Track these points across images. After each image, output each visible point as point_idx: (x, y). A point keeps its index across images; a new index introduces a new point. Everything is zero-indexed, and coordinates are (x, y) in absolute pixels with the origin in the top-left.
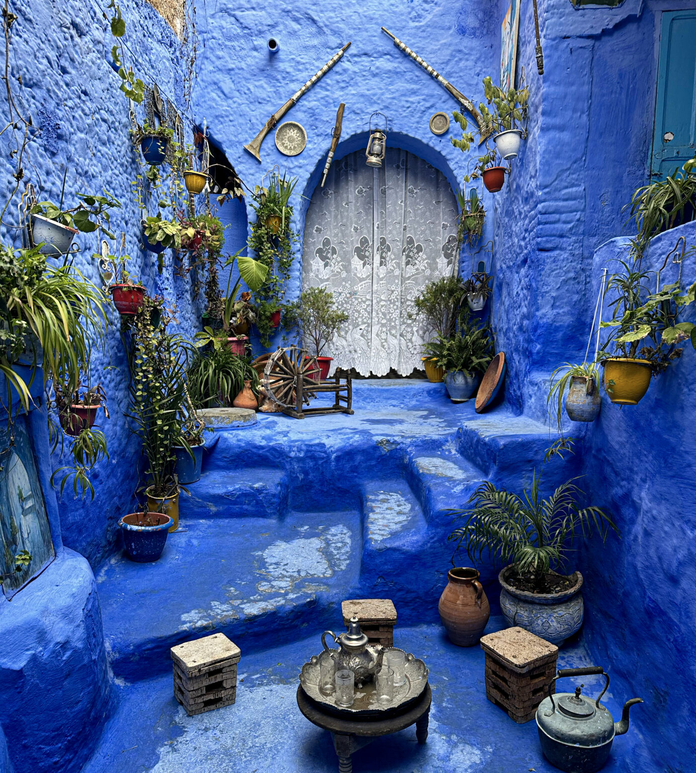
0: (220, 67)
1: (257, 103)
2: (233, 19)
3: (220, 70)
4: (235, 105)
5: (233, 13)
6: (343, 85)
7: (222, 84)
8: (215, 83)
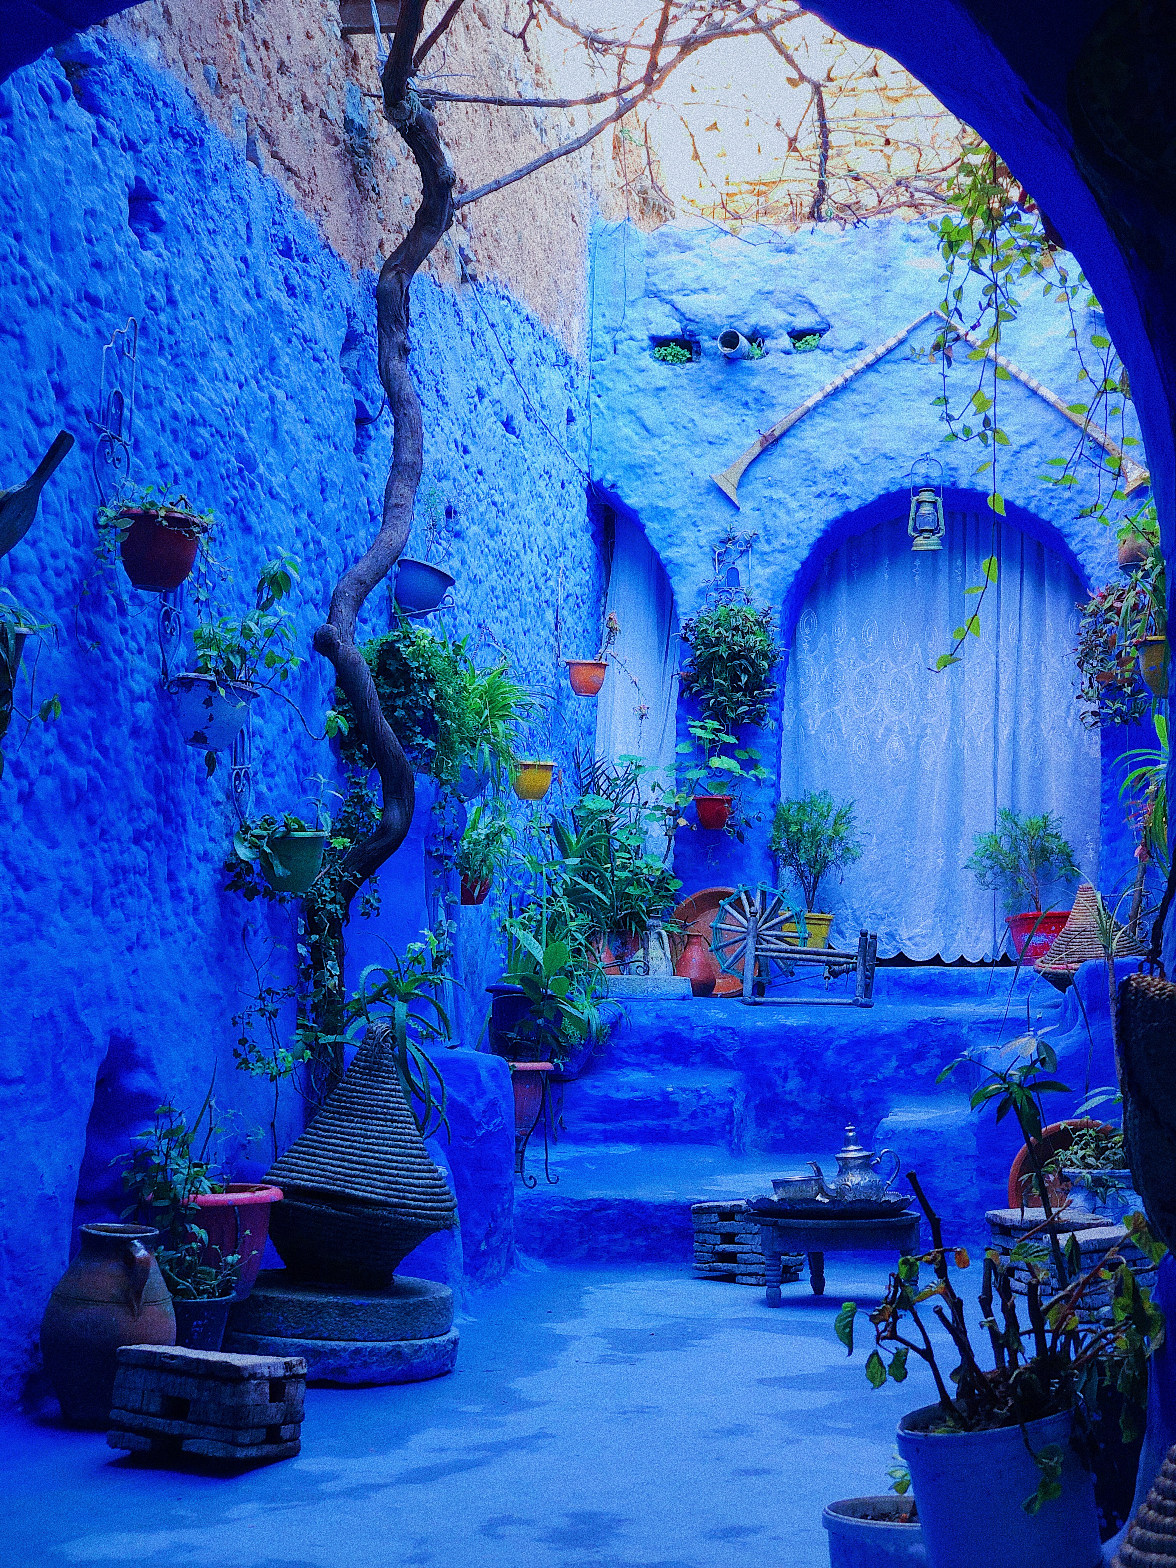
0: (641, 385)
1: (706, 444)
2: (669, 307)
3: (641, 390)
4: (667, 447)
5: (670, 297)
6: (864, 410)
7: (644, 414)
8: (631, 412)
